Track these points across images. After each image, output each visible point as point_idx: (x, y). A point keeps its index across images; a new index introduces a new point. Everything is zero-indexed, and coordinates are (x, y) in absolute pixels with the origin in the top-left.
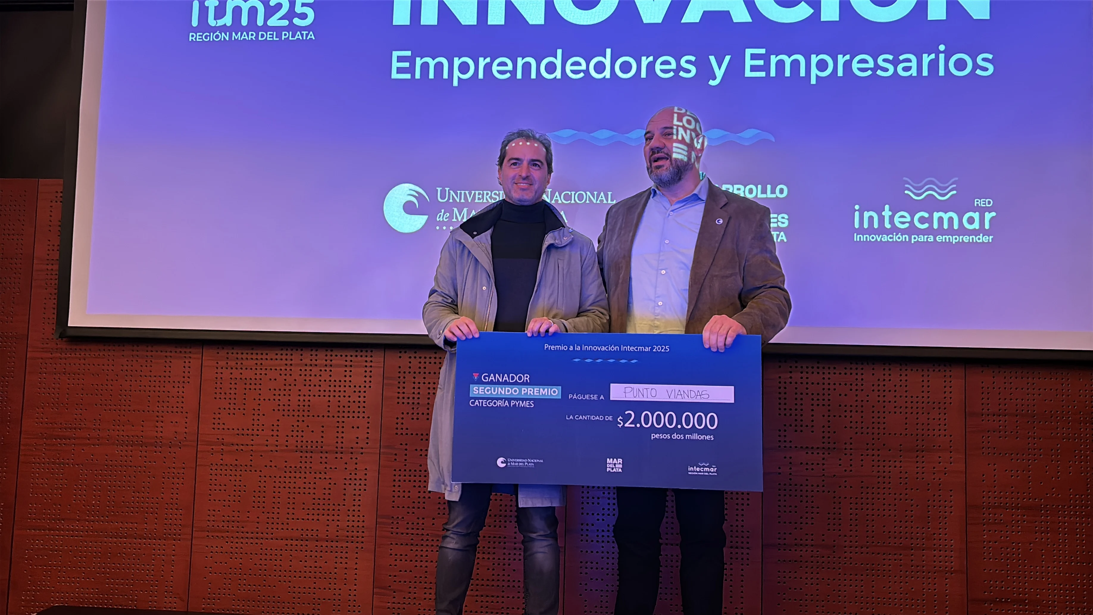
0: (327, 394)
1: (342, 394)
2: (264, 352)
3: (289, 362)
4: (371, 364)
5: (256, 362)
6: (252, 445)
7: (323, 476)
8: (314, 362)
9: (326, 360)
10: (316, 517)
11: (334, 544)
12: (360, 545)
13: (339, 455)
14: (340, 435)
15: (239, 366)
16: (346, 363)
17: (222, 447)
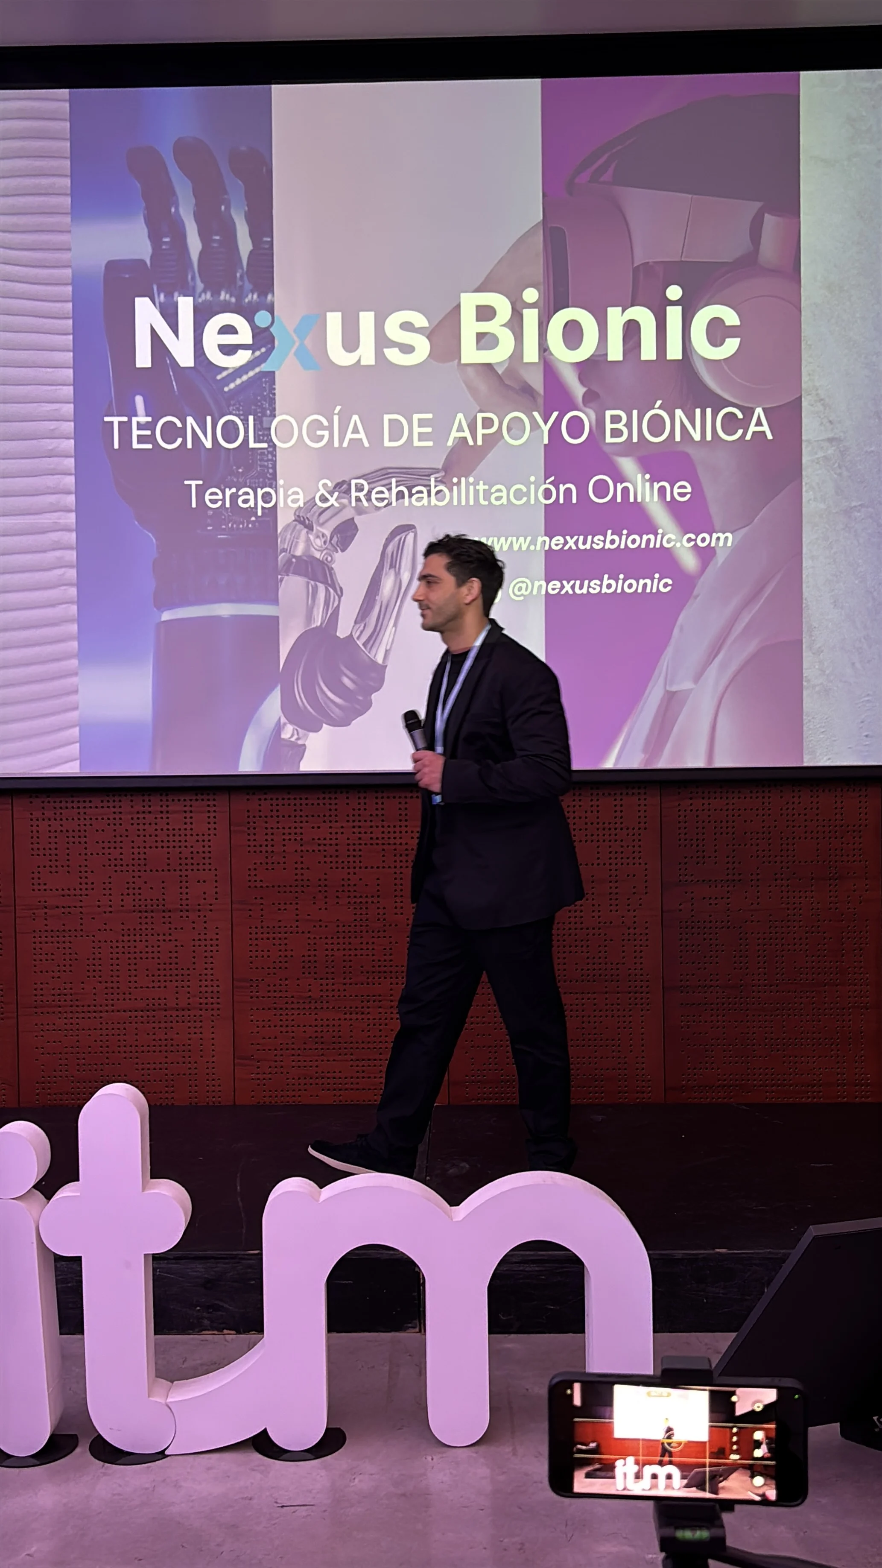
0: (165, 844)
1: (183, 844)
2: (87, 799)
3: (117, 810)
4: (214, 808)
5: (78, 810)
6: (81, 907)
7: (168, 938)
8: (147, 809)
9: (162, 806)
10: (163, 984)
11: (186, 1013)
12: (215, 1013)
13: (184, 914)
14: (184, 890)
15: (58, 817)
16: (185, 809)
17: (46, 910)
